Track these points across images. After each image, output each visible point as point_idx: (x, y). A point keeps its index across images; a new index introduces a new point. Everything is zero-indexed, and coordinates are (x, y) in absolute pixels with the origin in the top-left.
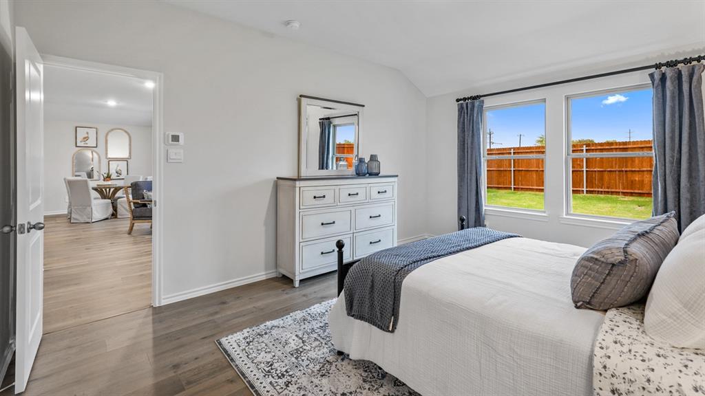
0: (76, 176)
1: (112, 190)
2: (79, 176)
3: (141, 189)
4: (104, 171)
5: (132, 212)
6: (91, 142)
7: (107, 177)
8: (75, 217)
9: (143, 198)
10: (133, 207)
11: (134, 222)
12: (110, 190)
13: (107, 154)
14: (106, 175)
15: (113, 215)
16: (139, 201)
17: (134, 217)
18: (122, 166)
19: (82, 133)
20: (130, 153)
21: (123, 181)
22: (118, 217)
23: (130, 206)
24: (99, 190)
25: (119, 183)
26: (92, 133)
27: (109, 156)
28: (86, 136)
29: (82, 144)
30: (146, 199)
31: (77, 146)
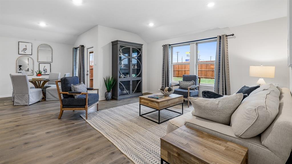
0: (18, 73)
1: (42, 82)
2: (21, 73)
3: (68, 84)
4: (36, 70)
5: (62, 101)
6: (28, 52)
7: (39, 74)
8: (16, 101)
9: (71, 90)
10: (62, 98)
11: (63, 109)
12: (40, 82)
13: (38, 59)
14: (38, 72)
15: (43, 98)
16: (67, 93)
17: (63, 105)
18: (47, 67)
19: (22, 46)
20: (52, 59)
21: (48, 76)
22: (47, 100)
23: (60, 96)
24: (33, 82)
25: (47, 77)
26: (29, 46)
27: (39, 61)
28: (25, 48)
29: (23, 53)
30: (73, 91)
31: (19, 54)
